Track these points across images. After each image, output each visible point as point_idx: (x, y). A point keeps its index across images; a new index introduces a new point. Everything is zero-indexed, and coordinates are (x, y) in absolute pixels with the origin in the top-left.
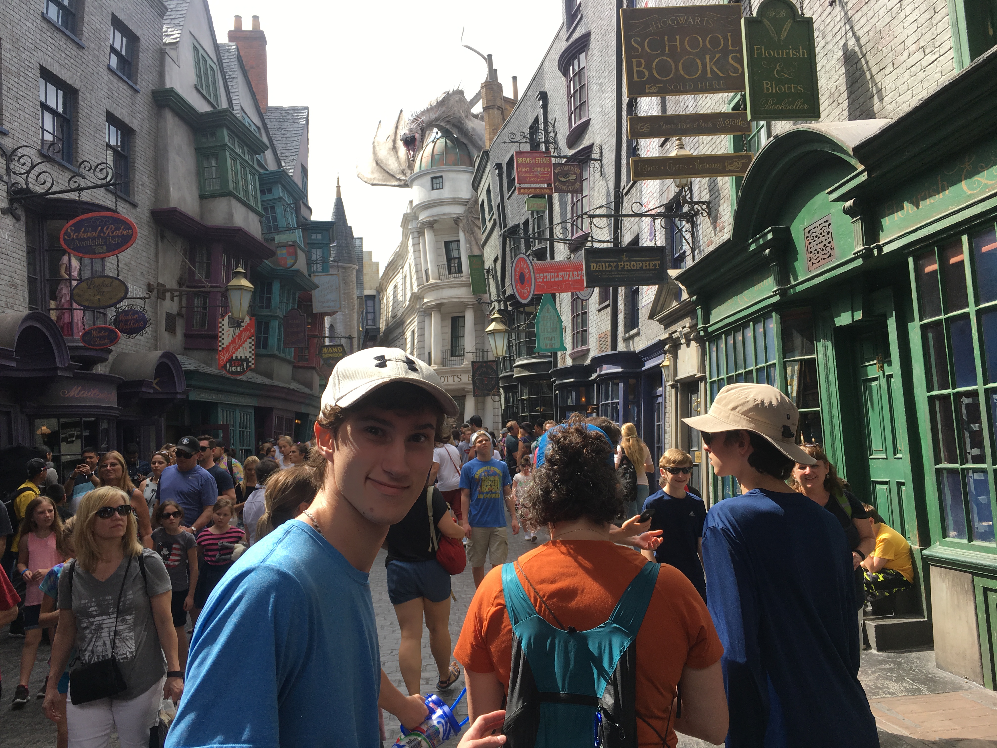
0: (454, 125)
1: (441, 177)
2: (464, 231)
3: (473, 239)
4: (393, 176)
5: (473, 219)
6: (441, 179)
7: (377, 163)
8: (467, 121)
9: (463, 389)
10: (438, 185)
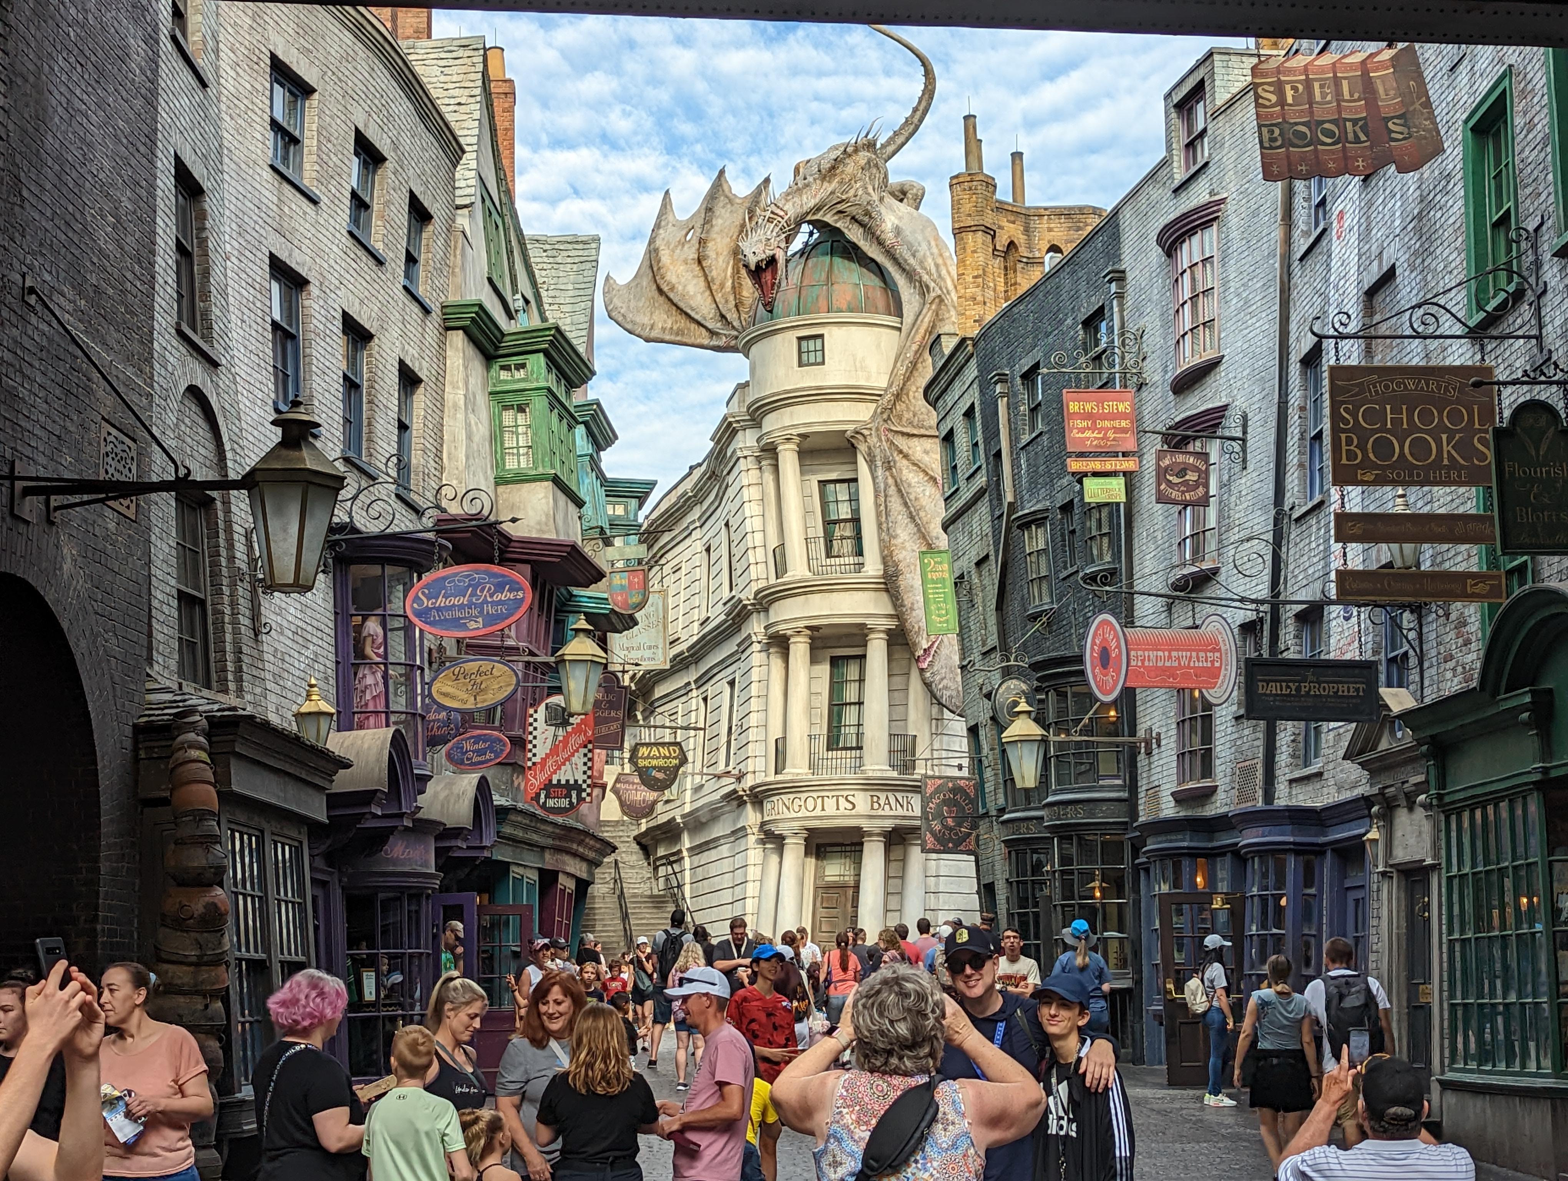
0: (854, 219)
1: (821, 336)
2: (871, 462)
3: (890, 481)
5: (890, 436)
6: (819, 342)
8: (883, 210)
9: (858, 829)
10: (812, 355)
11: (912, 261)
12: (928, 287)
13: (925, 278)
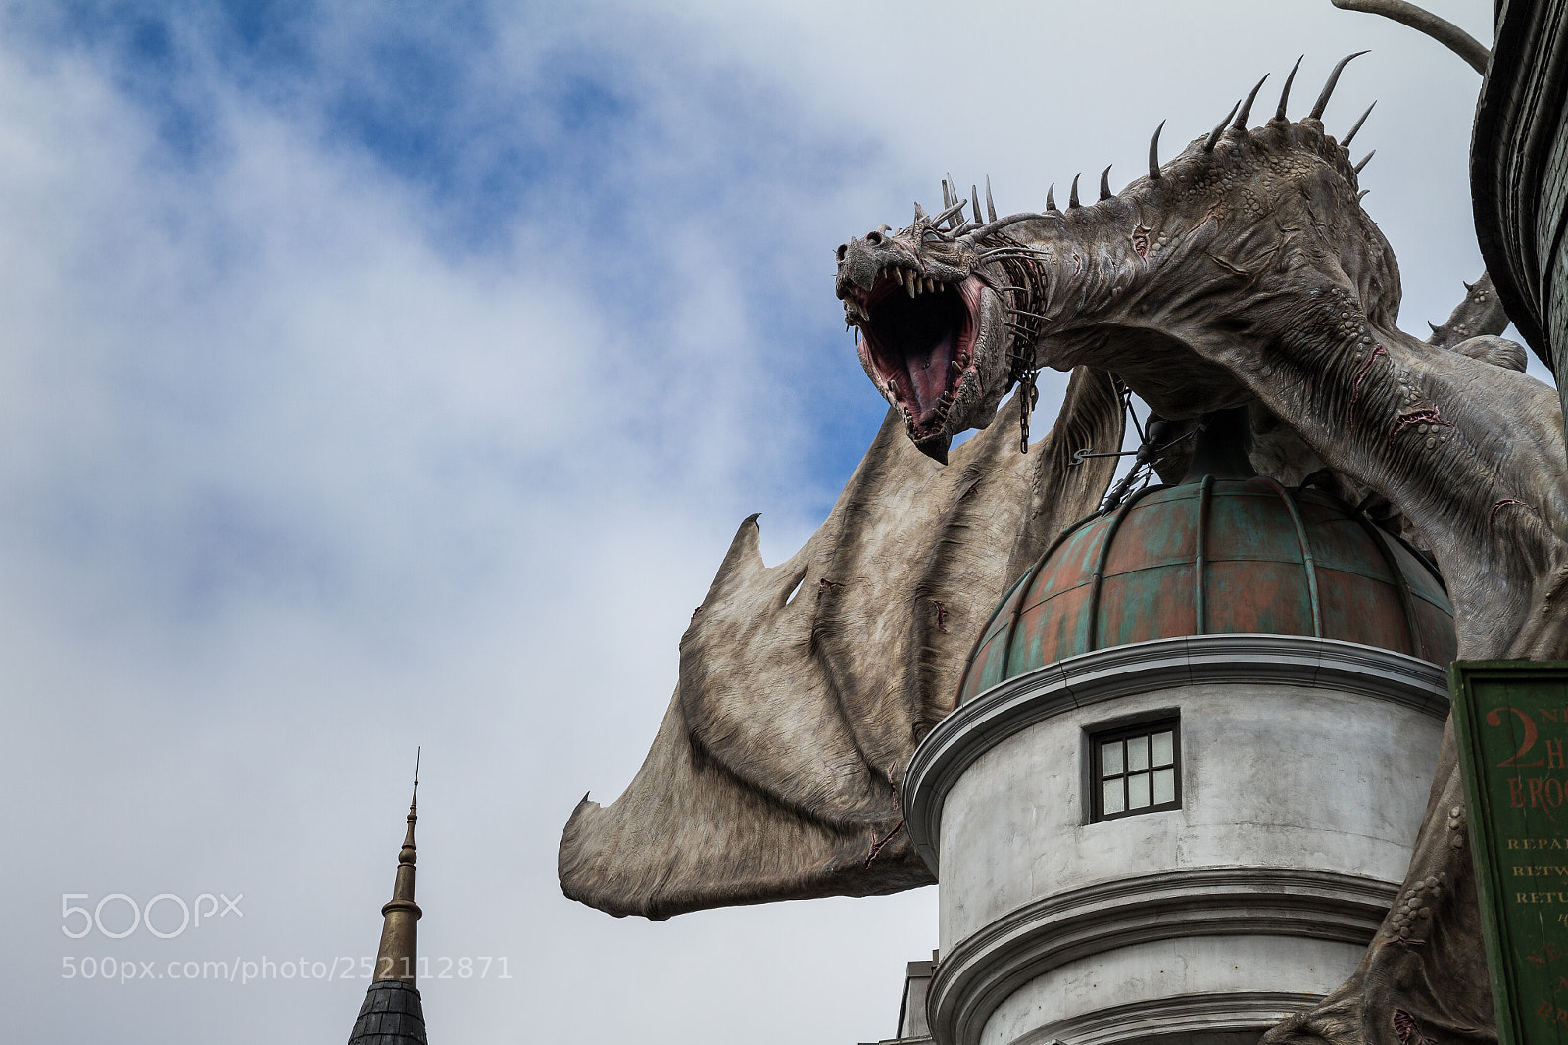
1: (1169, 720)
4: (805, 816)
6: (1163, 739)
7: (701, 756)
10: (1139, 786)
11: (1480, 470)
12: (1538, 550)
13: (1530, 520)
